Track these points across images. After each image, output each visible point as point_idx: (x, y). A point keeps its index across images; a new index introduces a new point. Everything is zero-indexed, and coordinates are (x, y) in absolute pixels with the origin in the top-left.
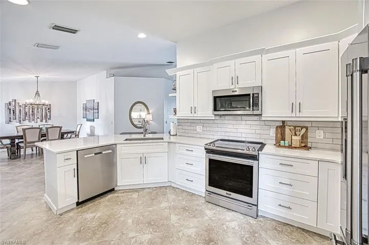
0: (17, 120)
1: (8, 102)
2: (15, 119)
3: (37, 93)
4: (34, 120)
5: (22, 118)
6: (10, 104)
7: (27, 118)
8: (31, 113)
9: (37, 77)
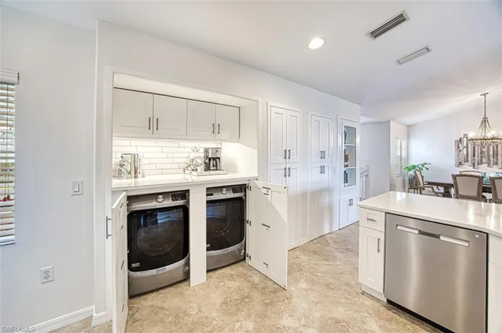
0: (470, 163)
1: (459, 139)
2: (467, 161)
3: (485, 120)
4: (497, 164)
5: (476, 160)
6: (460, 140)
7: (484, 160)
8: (491, 153)
9: (485, 95)
